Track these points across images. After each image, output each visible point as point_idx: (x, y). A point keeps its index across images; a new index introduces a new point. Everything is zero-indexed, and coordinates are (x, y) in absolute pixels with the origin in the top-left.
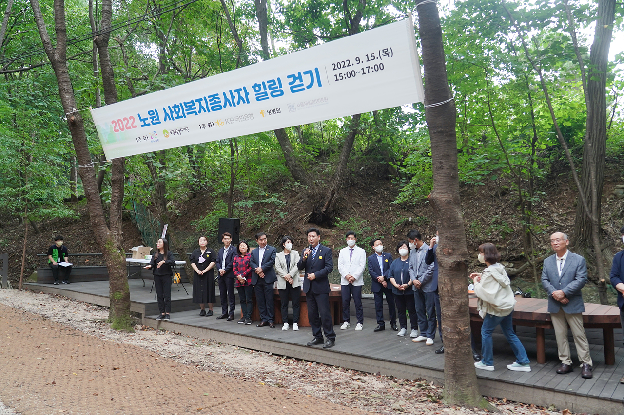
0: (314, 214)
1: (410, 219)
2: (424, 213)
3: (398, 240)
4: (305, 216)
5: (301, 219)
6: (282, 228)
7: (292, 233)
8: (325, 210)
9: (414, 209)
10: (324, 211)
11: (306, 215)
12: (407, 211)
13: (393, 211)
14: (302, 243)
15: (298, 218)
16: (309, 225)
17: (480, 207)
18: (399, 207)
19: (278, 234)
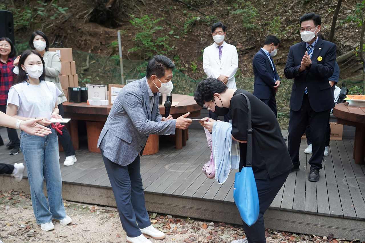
0: (96, 11)
1: (198, 19)
2: (210, 12)
3: (189, 40)
4: (85, 14)
5: (81, 17)
6: (60, 28)
7: (72, 34)
8: (110, 6)
9: (199, 8)
10: (110, 8)
11: (87, 13)
12: (192, 10)
13: (178, 10)
14: (86, 44)
15: (77, 16)
16: (91, 25)
17: (267, 6)
18: (184, 6)
19: (55, 35)
